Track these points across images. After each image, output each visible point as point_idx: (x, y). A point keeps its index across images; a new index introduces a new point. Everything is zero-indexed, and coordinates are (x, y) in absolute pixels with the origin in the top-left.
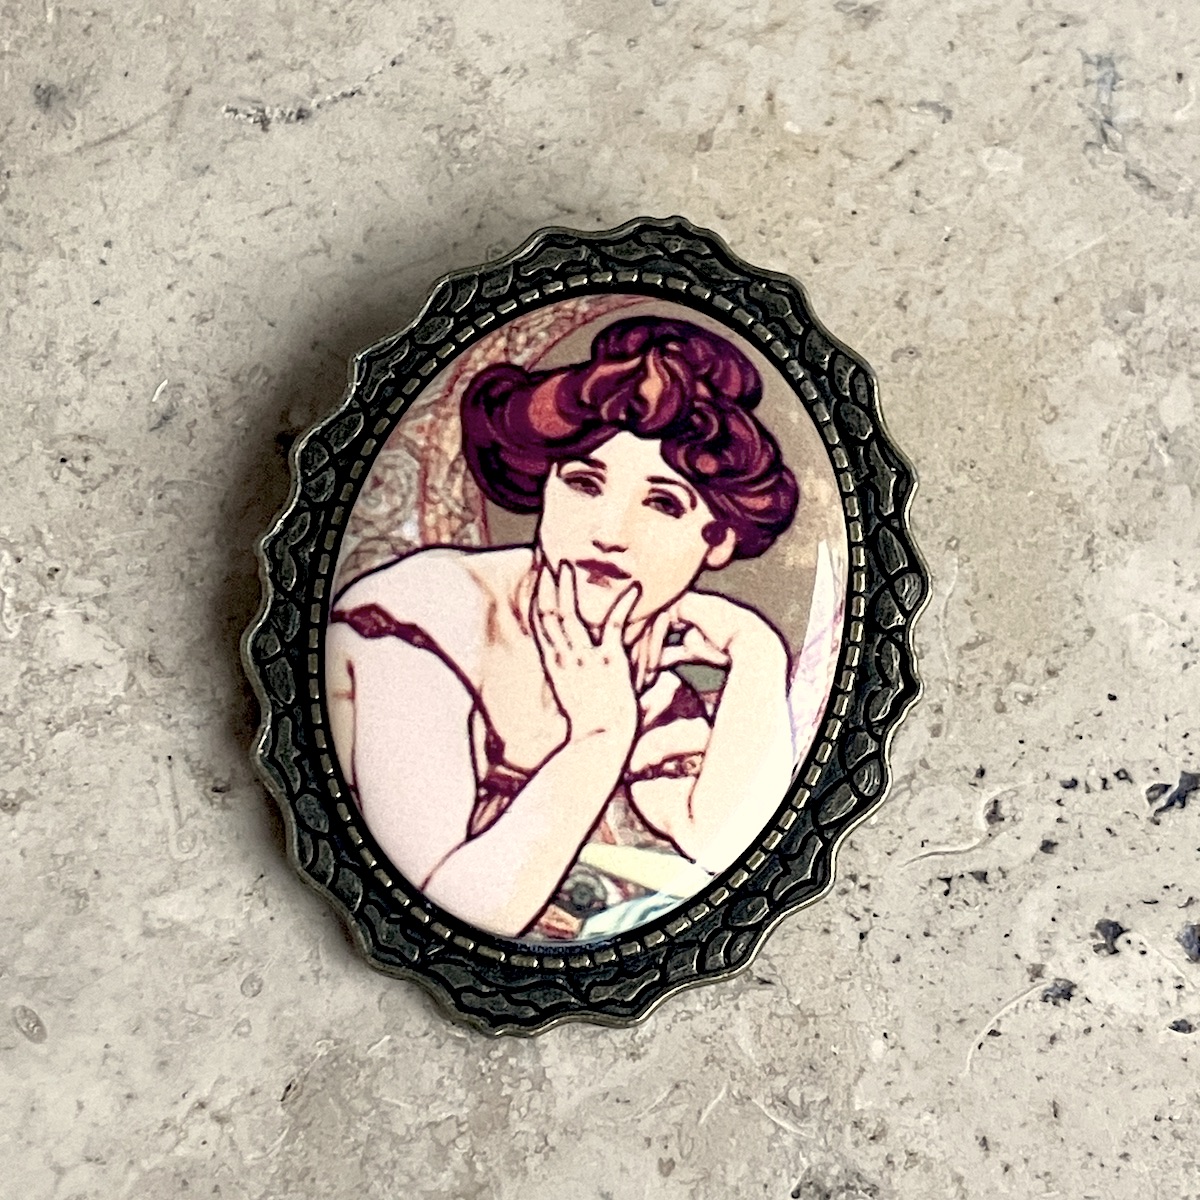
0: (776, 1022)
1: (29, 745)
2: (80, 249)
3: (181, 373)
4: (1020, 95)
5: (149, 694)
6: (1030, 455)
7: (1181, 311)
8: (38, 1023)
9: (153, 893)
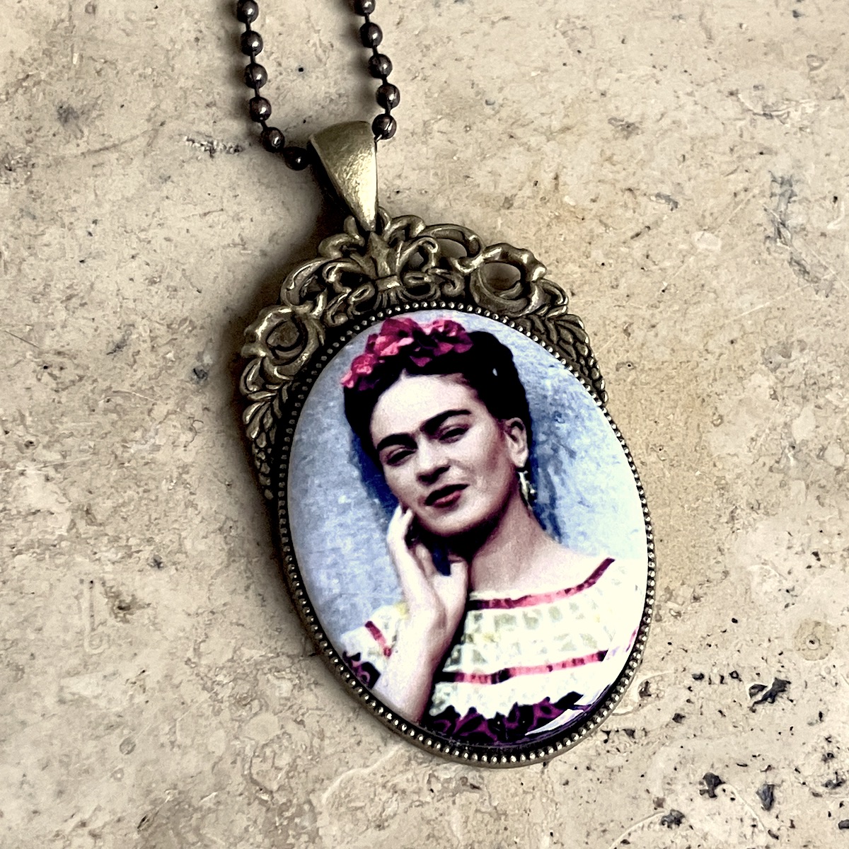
0: (479, 816)
2: (75, 223)
3: (133, 317)
4: (726, 198)
6: (700, 447)
7: (815, 361)
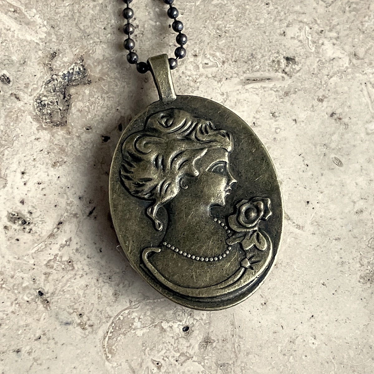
1: (323, 82)
5: (356, 65)
8: (340, 161)
9: (367, 122)
